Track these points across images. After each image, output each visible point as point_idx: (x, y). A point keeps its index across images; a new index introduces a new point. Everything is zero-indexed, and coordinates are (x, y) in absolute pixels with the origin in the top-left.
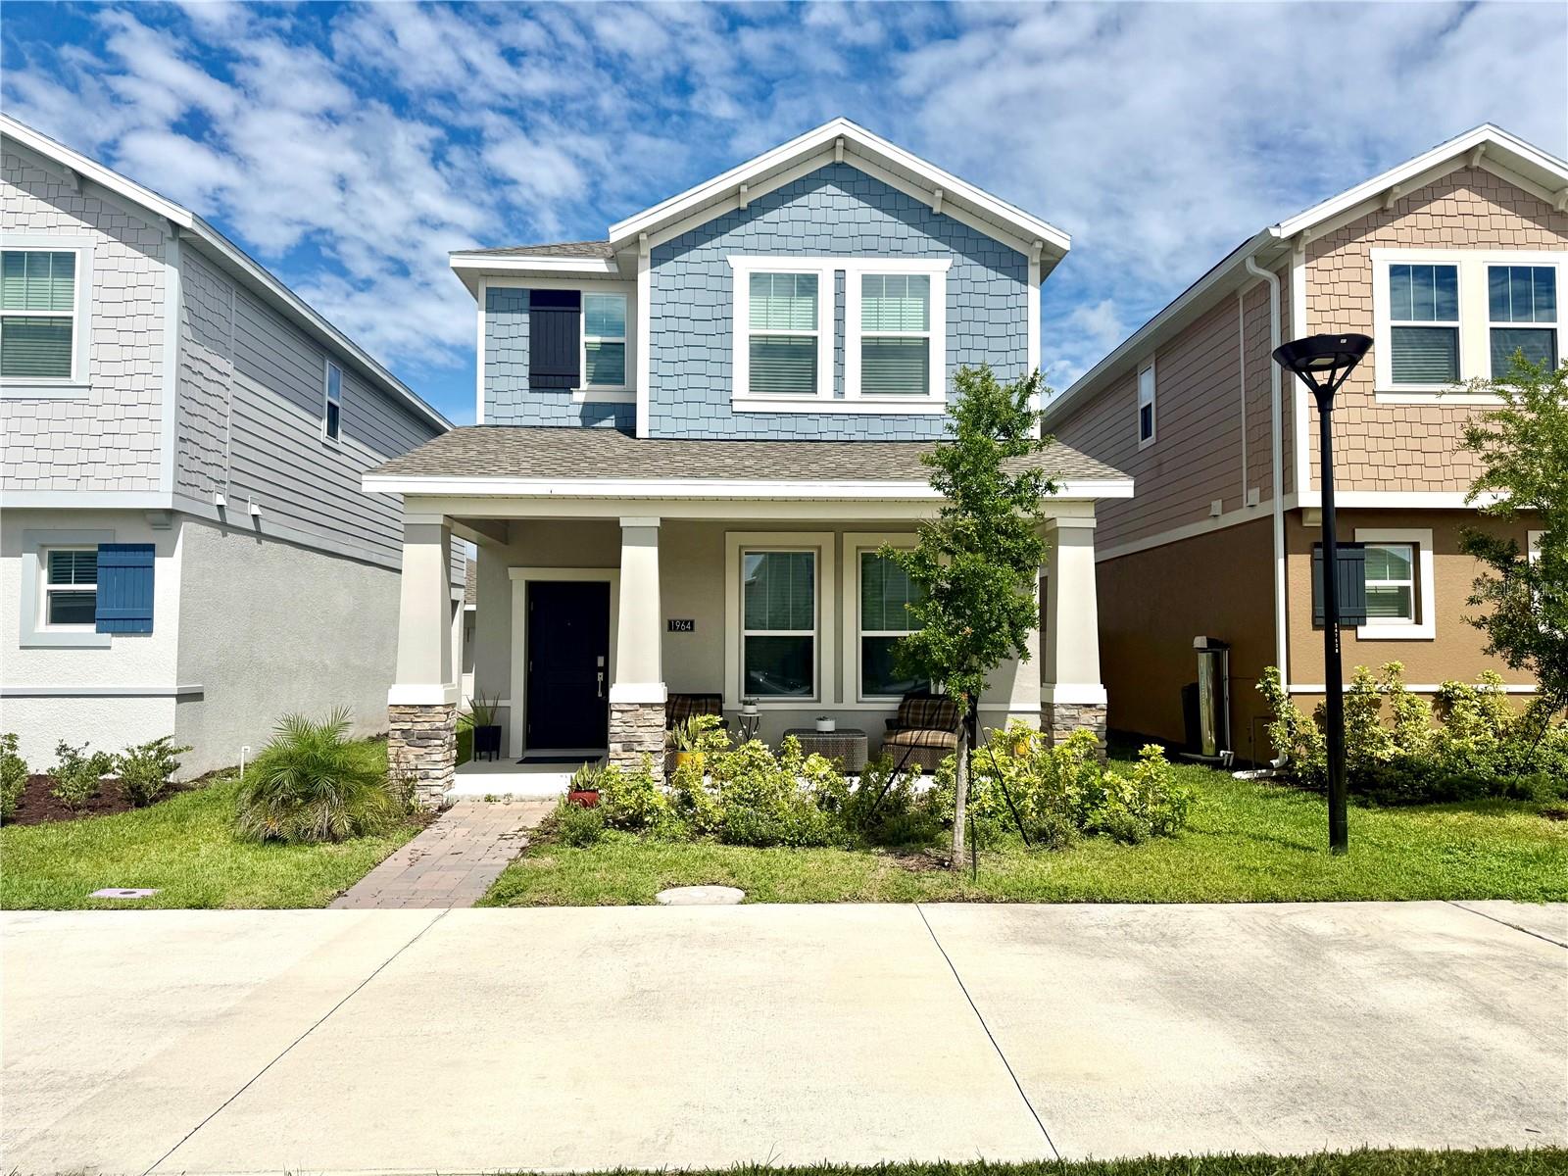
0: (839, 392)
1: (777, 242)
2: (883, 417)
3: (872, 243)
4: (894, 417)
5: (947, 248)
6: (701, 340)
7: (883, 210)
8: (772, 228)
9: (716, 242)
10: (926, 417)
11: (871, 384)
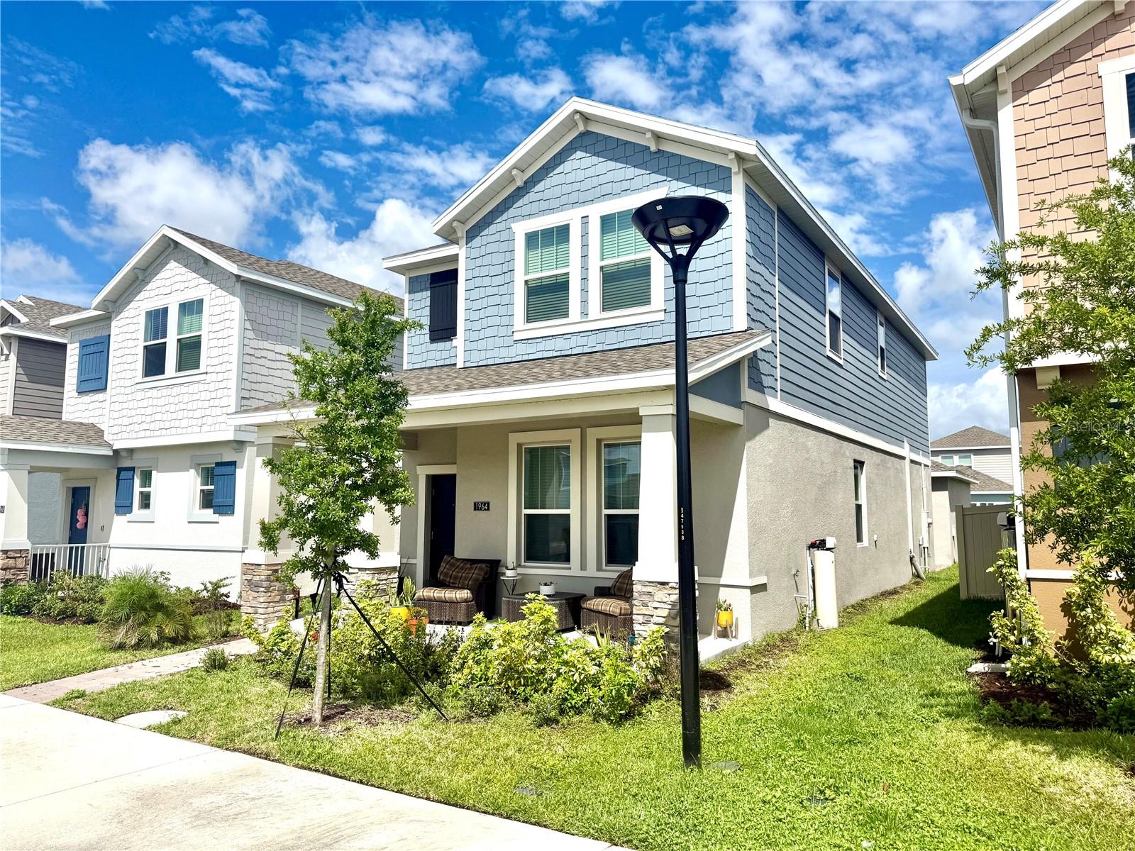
0: (585, 313)
1: (544, 205)
2: (616, 329)
3: (606, 189)
4: (624, 328)
5: (665, 178)
6: (495, 291)
7: (616, 160)
8: (539, 196)
9: (505, 216)
10: (649, 325)
11: (609, 303)
